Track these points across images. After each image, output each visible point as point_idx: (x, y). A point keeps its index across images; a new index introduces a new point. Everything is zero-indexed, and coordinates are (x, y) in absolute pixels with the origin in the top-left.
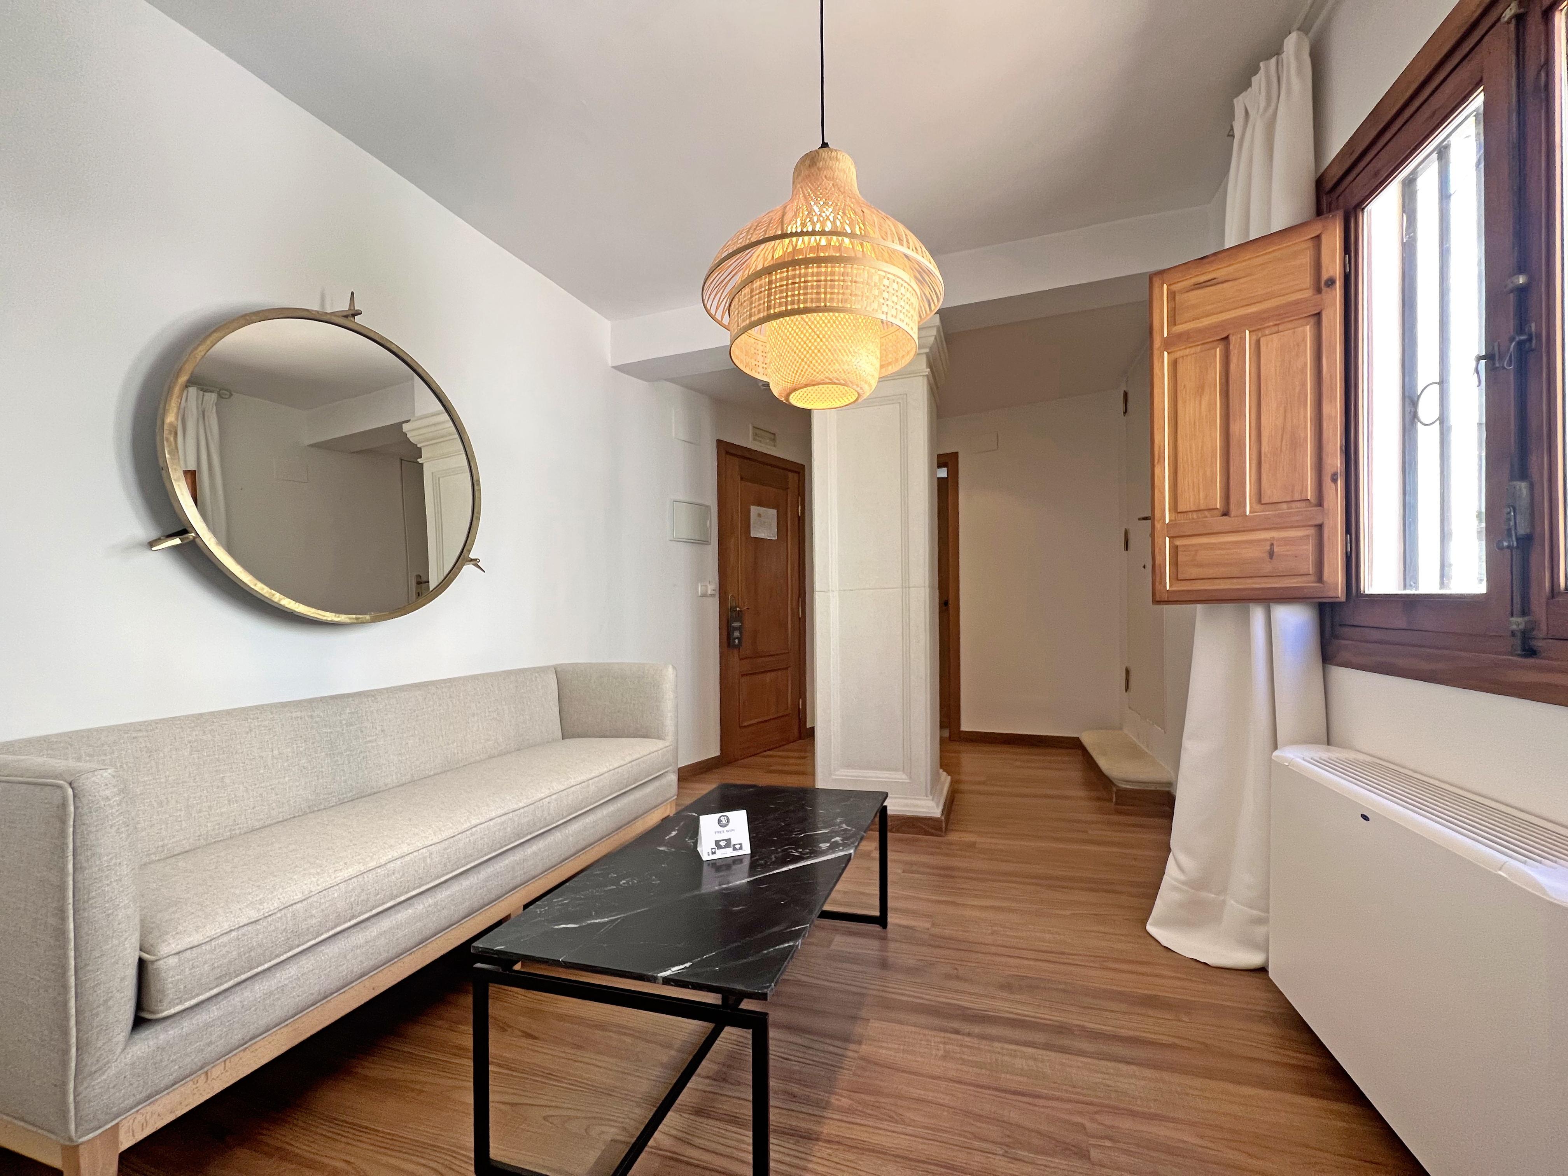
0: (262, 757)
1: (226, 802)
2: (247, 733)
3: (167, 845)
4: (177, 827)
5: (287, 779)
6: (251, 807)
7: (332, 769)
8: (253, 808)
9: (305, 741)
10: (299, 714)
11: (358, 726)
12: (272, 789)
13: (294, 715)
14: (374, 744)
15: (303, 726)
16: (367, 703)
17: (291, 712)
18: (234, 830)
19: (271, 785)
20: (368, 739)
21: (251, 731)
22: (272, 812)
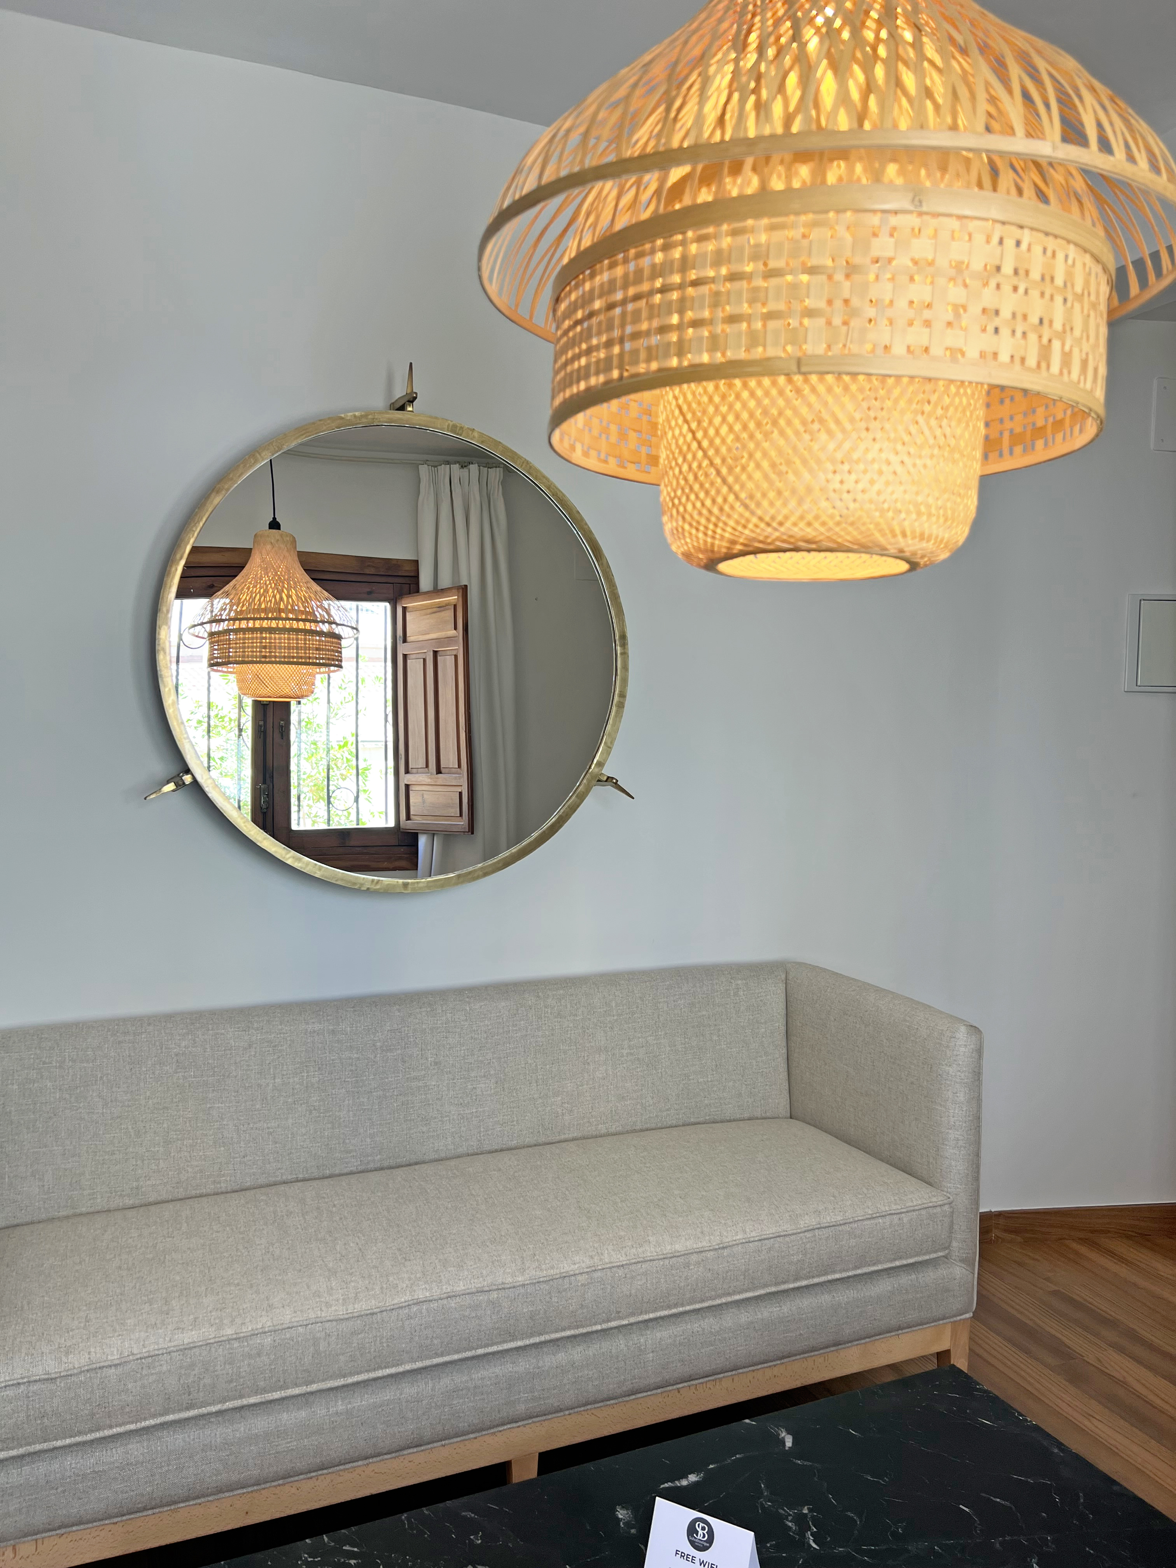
0: (259, 1086)
1: (211, 1143)
2: (245, 1049)
3: (142, 1187)
4: (154, 1167)
5: (290, 1121)
6: (242, 1154)
7: (355, 1115)
8: (244, 1157)
9: (319, 1069)
10: (317, 1027)
11: (399, 1052)
12: (270, 1133)
13: (310, 1027)
14: (421, 1084)
15: (320, 1045)
16: (419, 1016)
17: (307, 1023)
18: (220, 1183)
19: (268, 1128)
20: (413, 1074)
21: (250, 1046)
22: (268, 1166)
